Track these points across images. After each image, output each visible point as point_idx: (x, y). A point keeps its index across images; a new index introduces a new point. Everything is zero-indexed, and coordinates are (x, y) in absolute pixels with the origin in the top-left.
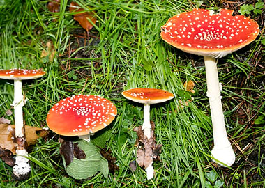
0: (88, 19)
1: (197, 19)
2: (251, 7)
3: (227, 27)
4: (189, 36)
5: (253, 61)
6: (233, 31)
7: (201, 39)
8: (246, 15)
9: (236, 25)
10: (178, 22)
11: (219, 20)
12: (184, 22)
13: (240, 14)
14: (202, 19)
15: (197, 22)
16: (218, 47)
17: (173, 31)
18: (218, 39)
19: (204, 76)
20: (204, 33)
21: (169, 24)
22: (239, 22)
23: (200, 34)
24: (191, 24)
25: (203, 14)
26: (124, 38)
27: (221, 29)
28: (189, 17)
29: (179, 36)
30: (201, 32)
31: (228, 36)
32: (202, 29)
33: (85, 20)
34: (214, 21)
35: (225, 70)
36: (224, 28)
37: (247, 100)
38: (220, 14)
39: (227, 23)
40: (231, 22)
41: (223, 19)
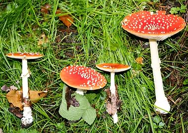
0: (68, 19)
1: (143, 17)
2: (178, 9)
3: (163, 22)
4: (140, 28)
6: (167, 24)
7: (148, 29)
8: (174, 14)
9: (169, 20)
10: (131, 19)
11: (157, 17)
12: (135, 19)
13: (170, 13)
14: (146, 17)
15: (143, 19)
17: (129, 24)
18: (159, 29)
19: (149, 54)
20: (149, 25)
21: (126, 20)
22: (171, 19)
23: (147, 26)
24: (140, 20)
25: (147, 14)
26: (94, 31)
27: (159, 23)
28: (137, 16)
29: (134, 27)
32: (147, 23)
33: (66, 20)
34: (154, 18)
35: (162, 50)
37: (177, 69)
38: (157, 14)
39: (163, 19)
40: (165, 19)
41: (160, 17)
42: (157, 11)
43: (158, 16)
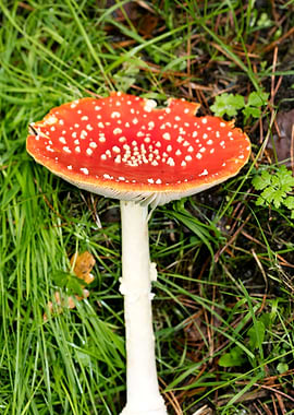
1: (115, 114)
2: (239, 101)
3: (180, 139)
4: (89, 152)
5: (231, 222)
6: (191, 149)
7: (118, 160)
8: (226, 118)
9: (199, 137)
10: (72, 118)
11: (163, 122)
12: (85, 118)
13: (213, 114)
14: (126, 117)
15: (114, 121)
16: (151, 181)
17: (55, 136)
18: (155, 163)
19: (118, 246)
20: (126, 147)
21: (51, 120)
22: (207, 132)
23: (116, 149)
24: (101, 125)
25: (130, 107)
27: (165, 144)
28: (97, 108)
29: (66, 149)
30: (120, 146)
31: (178, 160)
32: (122, 139)
34: (151, 124)
35: (166, 236)
36: (173, 142)
37: (212, 310)
38: (168, 110)
39: (182, 131)
40: (190, 130)
41: (175, 122)
42: (169, 101)
43: (169, 118)
